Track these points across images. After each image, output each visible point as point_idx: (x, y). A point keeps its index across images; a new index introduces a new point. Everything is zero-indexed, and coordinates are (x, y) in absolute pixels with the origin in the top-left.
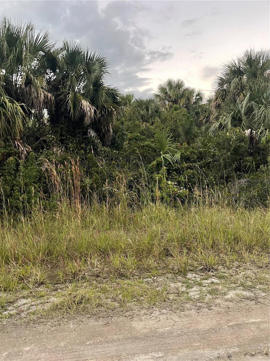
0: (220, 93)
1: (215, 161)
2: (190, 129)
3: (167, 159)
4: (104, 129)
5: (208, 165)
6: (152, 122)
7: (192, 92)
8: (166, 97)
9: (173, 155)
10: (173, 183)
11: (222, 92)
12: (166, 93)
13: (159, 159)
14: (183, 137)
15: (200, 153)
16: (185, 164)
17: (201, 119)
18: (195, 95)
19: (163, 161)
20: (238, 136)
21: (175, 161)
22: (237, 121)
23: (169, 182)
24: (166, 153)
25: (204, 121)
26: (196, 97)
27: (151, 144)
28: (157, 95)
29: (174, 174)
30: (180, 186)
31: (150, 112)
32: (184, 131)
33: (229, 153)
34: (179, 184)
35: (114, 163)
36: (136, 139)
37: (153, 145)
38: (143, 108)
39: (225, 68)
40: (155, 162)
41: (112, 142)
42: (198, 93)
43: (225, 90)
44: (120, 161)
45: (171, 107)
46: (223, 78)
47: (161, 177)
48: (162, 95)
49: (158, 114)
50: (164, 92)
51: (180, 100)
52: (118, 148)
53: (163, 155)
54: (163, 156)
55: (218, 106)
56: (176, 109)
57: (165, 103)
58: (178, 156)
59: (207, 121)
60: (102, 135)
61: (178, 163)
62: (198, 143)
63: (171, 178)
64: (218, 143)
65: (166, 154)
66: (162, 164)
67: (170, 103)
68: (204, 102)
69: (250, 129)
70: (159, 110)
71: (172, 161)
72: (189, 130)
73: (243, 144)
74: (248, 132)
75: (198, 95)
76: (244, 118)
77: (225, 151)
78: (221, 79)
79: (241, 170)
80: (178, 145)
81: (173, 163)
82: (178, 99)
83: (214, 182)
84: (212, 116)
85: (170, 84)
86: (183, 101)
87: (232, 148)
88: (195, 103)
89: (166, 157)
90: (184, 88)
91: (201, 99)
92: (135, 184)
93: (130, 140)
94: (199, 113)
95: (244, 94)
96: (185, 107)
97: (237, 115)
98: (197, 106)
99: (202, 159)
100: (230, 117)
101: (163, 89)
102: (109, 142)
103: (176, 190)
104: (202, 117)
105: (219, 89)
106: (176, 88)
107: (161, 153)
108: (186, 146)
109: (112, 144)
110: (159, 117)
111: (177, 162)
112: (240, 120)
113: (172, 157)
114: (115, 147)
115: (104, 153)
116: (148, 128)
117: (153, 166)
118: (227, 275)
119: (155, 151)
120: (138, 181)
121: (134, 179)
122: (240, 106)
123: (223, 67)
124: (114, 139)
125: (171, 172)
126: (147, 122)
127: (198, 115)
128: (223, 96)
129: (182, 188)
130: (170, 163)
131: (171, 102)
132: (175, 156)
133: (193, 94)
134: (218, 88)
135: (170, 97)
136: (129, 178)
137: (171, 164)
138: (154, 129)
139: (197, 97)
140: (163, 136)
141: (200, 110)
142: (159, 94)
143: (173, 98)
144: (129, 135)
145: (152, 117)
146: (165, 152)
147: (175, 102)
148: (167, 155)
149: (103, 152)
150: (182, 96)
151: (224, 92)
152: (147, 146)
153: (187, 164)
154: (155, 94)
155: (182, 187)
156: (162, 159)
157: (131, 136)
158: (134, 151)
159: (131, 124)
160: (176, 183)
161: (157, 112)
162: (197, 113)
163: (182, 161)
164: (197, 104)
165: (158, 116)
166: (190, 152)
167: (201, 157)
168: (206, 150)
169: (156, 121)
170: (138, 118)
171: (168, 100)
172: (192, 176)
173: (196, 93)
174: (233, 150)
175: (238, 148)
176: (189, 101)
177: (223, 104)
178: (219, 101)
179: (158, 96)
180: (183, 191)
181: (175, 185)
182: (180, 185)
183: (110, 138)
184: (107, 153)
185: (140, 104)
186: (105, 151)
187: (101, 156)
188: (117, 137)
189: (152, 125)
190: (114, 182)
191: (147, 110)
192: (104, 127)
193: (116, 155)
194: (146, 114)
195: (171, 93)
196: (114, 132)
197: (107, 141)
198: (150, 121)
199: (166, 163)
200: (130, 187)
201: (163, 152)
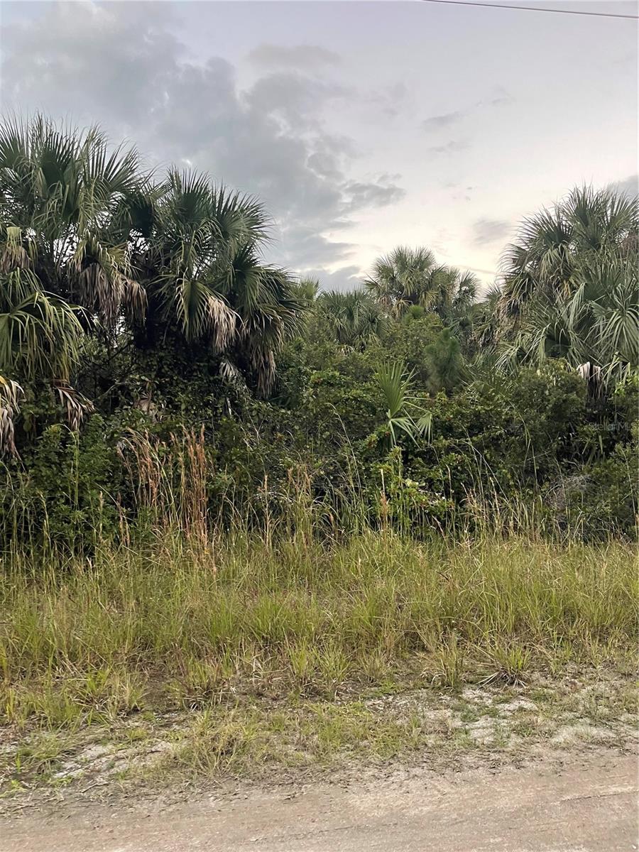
0: (516, 281)
1: (512, 434)
2: (450, 360)
3: (402, 429)
4: (257, 362)
5: (494, 442)
6: (363, 345)
7: (451, 277)
8: (391, 289)
9: (416, 421)
10: (417, 483)
11: (522, 280)
12: (393, 279)
14: (434, 379)
15: (477, 415)
16: (444, 441)
17: (473, 338)
18: (458, 282)
19: (393, 432)
20: (563, 377)
21: (421, 432)
22: (557, 343)
23: (409, 482)
25: (480, 343)
26: (460, 288)
27: (364, 395)
28: (373, 284)
29: (419, 463)
30: (432, 491)
31: (356, 322)
32: (437, 365)
33: (543, 417)
34: (430, 487)
35: (280, 438)
36: (330, 384)
37: (368, 397)
38: (340, 312)
39: (527, 227)
40: (374, 436)
41: (273, 390)
42: (466, 279)
43: (528, 275)
44: (294, 432)
45: (403, 310)
46: (523, 248)
47: (388, 469)
48: (383, 283)
49: (375, 326)
50: (387, 278)
51: (424, 295)
52: (287, 403)
53: (392, 420)
54: (392, 422)
55: (514, 311)
56: (416, 316)
57: (389, 301)
58: (426, 422)
59: (488, 342)
60: (251, 374)
61: (427, 438)
62: (471, 392)
63: (412, 473)
64: (518, 394)
65: (400, 416)
66: (389, 441)
67: (401, 301)
68: (480, 298)
69: (588, 363)
70: (376, 316)
71: (413, 434)
72: (449, 362)
73: (573, 396)
74: (584, 368)
75: (465, 282)
76: (573, 336)
77: (534, 412)
78: (519, 251)
79: (571, 455)
80: (426, 397)
81: (416, 439)
82: (419, 291)
83: (511, 483)
84: (499, 329)
85: (401, 258)
86: (430, 298)
87: (550, 406)
88: (459, 301)
89: (398, 424)
90: (433, 267)
91: (472, 292)
92: (331, 485)
93: (316, 385)
94: (468, 324)
95: (571, 284)
96: (436, 310)
97: (558, 330)
98: (464, 309)
99: (481, 430)
100: (542, 336)
101: (384, 270)
102: (266, 390)
103: (424, 499)
104: (475, 334)
105: (514, 272)
106: (415, 267)
107: (388, 414)
108: (443, 399)
109: (273, 396)
110: (378, 332)
111: (424, 436)
112: (566, 342)
113: (413, 425)
114: (280, 401)
115: (257, 414)
116: (354, 358)
117: (370, 443)
119: (374, 412)
120: (335, 478)
121: (328, 474)
122: (564, 311)
123: (522, 225)
124: (278, 382)
125: (412, 459)
126: (350, 343)
127: (467, 327)
128: (523, 288)
129: (437, 494)
130: (408, 439)
131: (404, 299)
132: (419, 422)
133: (454, 280)
134: (512, 271)
135: (402, 289)
136: (316, 471)
137: (411, 440)
138: (367, 360)
139: (463, 289)
140: (392, 378)
141: (470, 317)
142: (376, 280)
143: (409, 290)
144: (315, 375)
145: (361, 334)
146: (397, 414)
147: (414, 298)
148: (401, 420)
149: (254, 413)
150: (430, 285)
151: (527, 279)
152: (355, 399)
153: (447, 439)
154: (365, 280)
155: (437, 492)
156: (389, 428)
157: (318, 378)
158: (326, 411)
159: (315, 350)
160: (424, 484)
161: (373, 322)
162: (464, 325)
163: (436, 432)
164: (462, 303)
165: (375, 330)
166: (452, 413)
167: (477, 425)
168: (491, 410)
169: (370, 341)
170: (329, 334)
171: (397, 295)
172: (459, 468)
173: (461, 278)
174: (552, 409)
175: (563, 406)
176: (444, 297)
177: (524, 306)
178: (516, 298)
179: (374, 285)
180: (440, 502)
181: (421, 488)
182: (433, 487)
183: (270, 381)
184: (264, 415)
185: (334, 303)
186: (258, 411)
187: (250, 422)
188: (285, 378)
189: (362, 350)
190: (281, 481)
191: (351, 316)
192: (257, 356)
193: (288, 419)
194: (347, 327)
195: (403, 279)
196: (278, 367)
197: (263, 387)
198: (357, 341)
199: (399, 438)
200: (318, 492)
201: (391, 413)
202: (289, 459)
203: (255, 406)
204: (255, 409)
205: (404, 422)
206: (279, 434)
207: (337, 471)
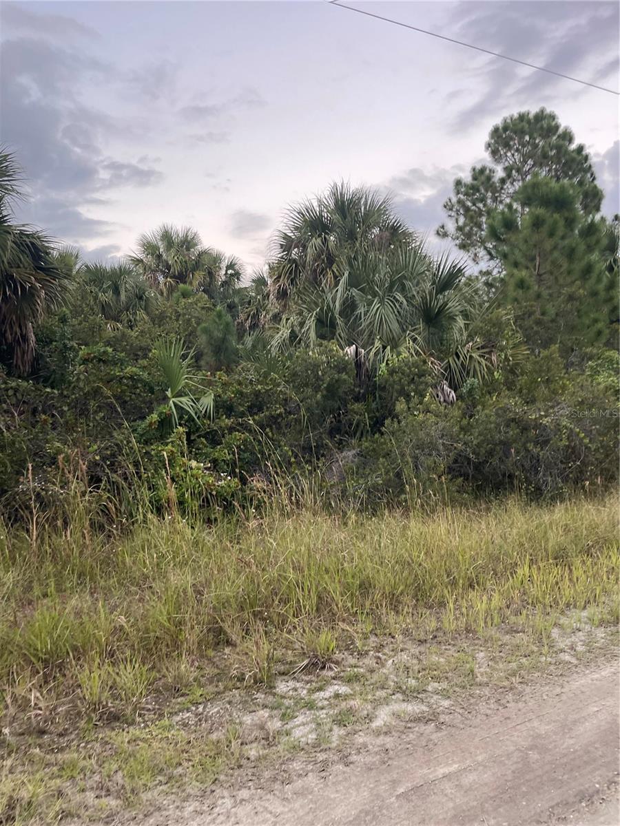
0: (284, 267)
1: (290, 413)
2: (224, 340)
3: (183, 408)
4: (11, 335)
5: (274, 421)
6: (130, 321)
7: (217, 259)
8: (158, 266)
9: (198, 400)
10: (202, 464)
11: (289, 265)
12: (159, 256)
13: (164, 409)
14: (209, 358)
15: (257, 394)
16: (227, 420)
17: (240, 321)
18: (224, 265)
19: (175, 413)
20: (336, 358)
21: (203, 412)
22: (326, 327)
23: (194, 464)
24: (179, 395)
25: (247, 325)
26: (226, 271)
27: (141, 373)
28: (138, 260)
29: (202, 443)
30: (217, 471)
31: (123, 297)
32: (211, 344)
33: (319, 396)
34: (215, 467)
35: (45, 420)
36: (102, 360)
37: (145, 375)
38: (105, 286)
39: (292, 215)
40: (154, 417)
41: (32, 366)
42: (231, 263)
43: (295, 261)
44: (62, 413)
45: (171, 289)
46: (290, 235)
47: (172, 451)
48: (149, 260)
49: (143, 303)
50: (152, 255)
51: (191, 275)
52: (50, 381)
53: (173, 399)
54: (173, 402)
55: (282, 295)
56: (185, 295)
57: (156, 279)
58: (208, 401)
59: (254, 324)
60: (5, 347)
61: (209, 418)
62: (248, 371)
63: (196, 454)
64: (295, 374)
65: (181, 396)
66: (170, 421)
67: (168, 279)
68: (245, 282)
69: (354, 346)
70: (144, 293)
71: (196, 413)
72: (223, 342)
73: (344, 376)
74: (351, 350)
75: (231, 266)
76: (339, 321)
77: (309, 391)
78: (286, 237)
79: (341, 432)
80: (207, 376)
81: (198, 418)
82: (186, 272)
83: (293, 460)
84: (264, 313)
85: (167, 236)
86: (198, 277)
87: (325, 385)
88: (224, 283)
89: (180, 404)
90: (200, 248)
91: (237, 275)
92: (107, 471)
93: (85, 361)
94: (234, 307)
95: (333, 271)
96: (203, 291)
97: (327, 314)
98: (231, 292)
99: (260, 410)
100: (313, 319)
101: (150, 248)
102: (24, 366)
103: (211, 480)
104: (242, 317)
105: (282, 258)
106: (182, 246)
107: (169, 393)
108: (224, 378)
109: (32, 373)
110: (146, 309)
111: (206, 415)
112: (333, 325)
113: (195, 404)
114: (42, 379)
115: (15, 394)
116: (124, 335)
117: (151, 424)
118: (362, 670)
119: (152, 391)
120: (112, 464)
121: (104, 459)
122: (330, 296)
123: (288, 212)
124: (38, 358)
125: (195, 440)
126: (117, 319)
127: (233, 310)
128: (291, 273)
129: (222, 474)
130: (191, 419)
131: (171, 278)
132: (201, 402)
133: (220, 263)
134: (279, 256)
135: (168, 267)
136: (90, 457)
137: (193, 420)
138: (136, 338)
139: (230, 272)
140: (172, 355)
141: (236, 300)
142: (141, 256)
143: (176, 269)
144: (84, 351)
145: (127, 310)
146: (177, 393)
147: (181, 278)
148: (184, 399)
149: (11, 393)
150: (197, 265)
151: (294, 265)
152: (131, 378)
153: (229, 419)
154: (130, 256)
155: (223, 473)
156: (171, 407)
157: (88, 354)
158: (97, 392)
159: (79, 324)
160: (209, 465)
161: (141, 298)
162: (231, 307)
163: (217, 412)
164: (229, 285)
165: (143, 307)
166: (233, 393)
167: (257, 405)
168: (271, 389)
169: (138, 318)
170: (92, 309)
171: (163, 273)
172: (242, 447)
173: (226, 261)
174: (327, 389)
175: (336, 386)
176: (211, 278)
177: (291, 290)
178: (284, 282)
179: (140, 261)
180: (226, 482)
181: (206, 469)
182: (217, 468)
183: (28, 357)
184: (23, 395)
185: (97, 276)
186: (16, 390)
187: (5, 402)
188: (46, 353)
189: (131, 327)
190: (50, 469)
191: (116, 291)
192: (11, 328)
193: (52, 398)
194: (112, 302)
195: (169, 257)
196: (38, 341)
197: (20, 363)
198: (124, 317)
199: (181, 418)
200: (94, 480)
201: (172, 392)
202: (58, 445)
203: (14, 384)
204: (12, 388)
205: (185, 401)
206: (43, 417)
207: (113, 455)
